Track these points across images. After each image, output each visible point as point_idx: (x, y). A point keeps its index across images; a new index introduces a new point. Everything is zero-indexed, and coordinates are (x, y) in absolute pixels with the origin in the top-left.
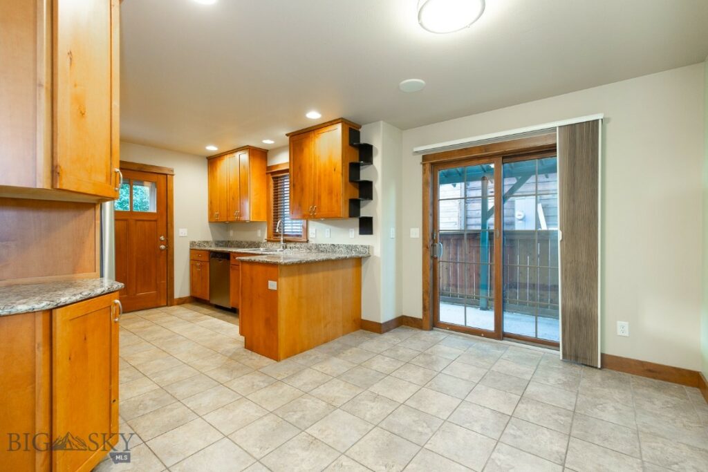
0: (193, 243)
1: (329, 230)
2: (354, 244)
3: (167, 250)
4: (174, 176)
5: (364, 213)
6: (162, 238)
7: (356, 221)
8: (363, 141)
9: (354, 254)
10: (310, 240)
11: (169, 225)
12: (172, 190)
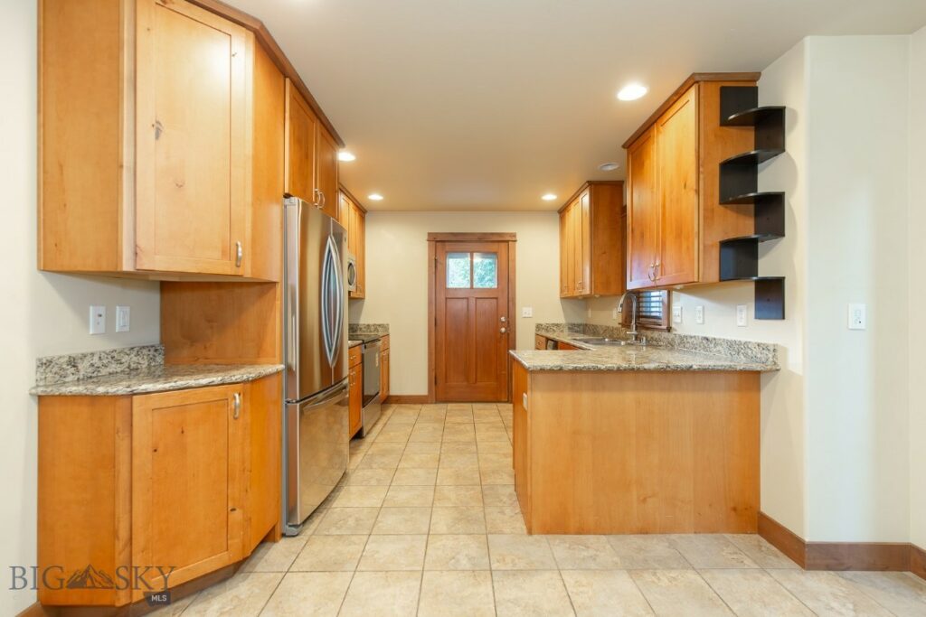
0: (539, 327)
1: (700, 308)
2: (743, 339)
3: (508, 334)
4: (517, 244)
5: (766, 268)
6: (503, 319)
7: (749, 288)
8: (764, 101)
9: (741, 363)
10: (673, 326)
11: (510, 303)
12: (514, 261)
